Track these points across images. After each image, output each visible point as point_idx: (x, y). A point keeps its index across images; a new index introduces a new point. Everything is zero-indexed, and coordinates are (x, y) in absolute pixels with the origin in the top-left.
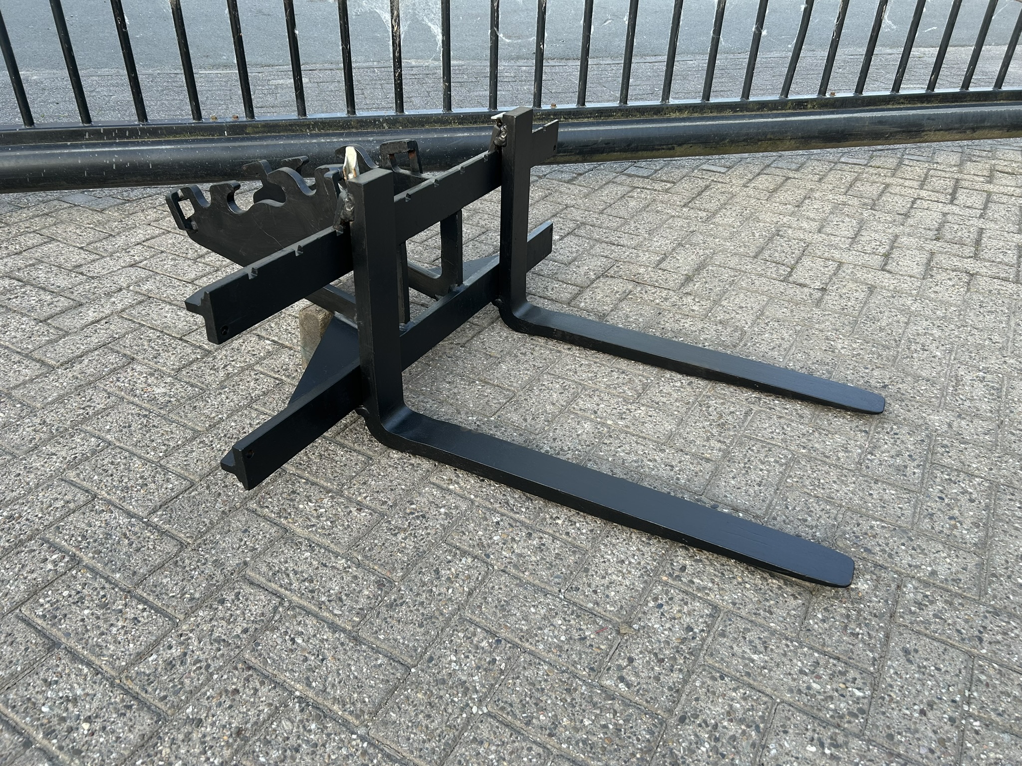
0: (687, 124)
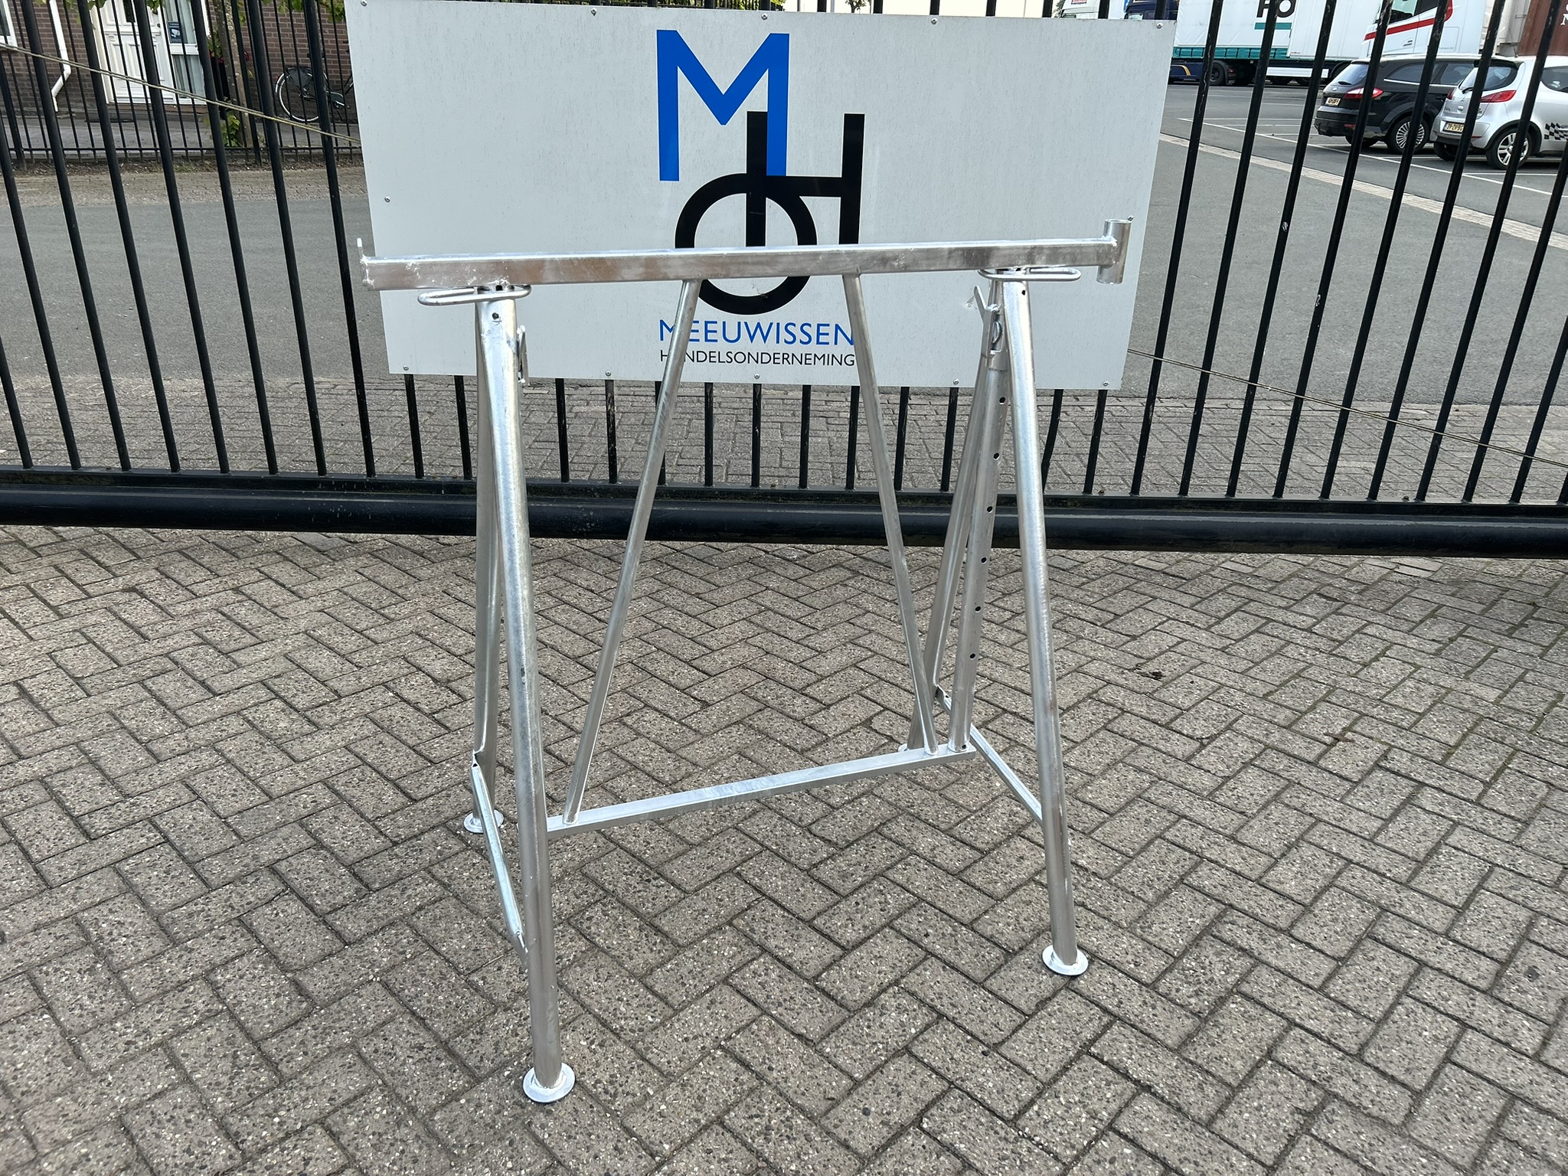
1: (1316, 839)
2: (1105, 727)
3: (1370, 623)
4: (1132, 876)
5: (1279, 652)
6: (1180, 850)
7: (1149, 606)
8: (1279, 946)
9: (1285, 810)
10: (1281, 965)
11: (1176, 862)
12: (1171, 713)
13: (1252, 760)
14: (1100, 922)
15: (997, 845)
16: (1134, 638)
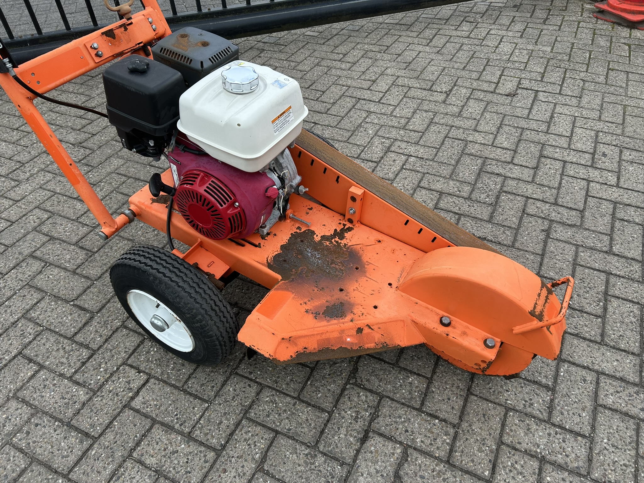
0: (286, 12)
1: (507, 123)
2: (405, 96)
3: (491, 29)
4: (443, 156)
5: (460, 49)
6: (457, 141)
7: (400, 40)
8: (511, 169)
9: (491, 114)
10: (514, 176)
11: (458, 146)
12: (430, 84)
13: (469, 96)
14: (438, 178)
15: (382, 158)
16: (399, 55)
